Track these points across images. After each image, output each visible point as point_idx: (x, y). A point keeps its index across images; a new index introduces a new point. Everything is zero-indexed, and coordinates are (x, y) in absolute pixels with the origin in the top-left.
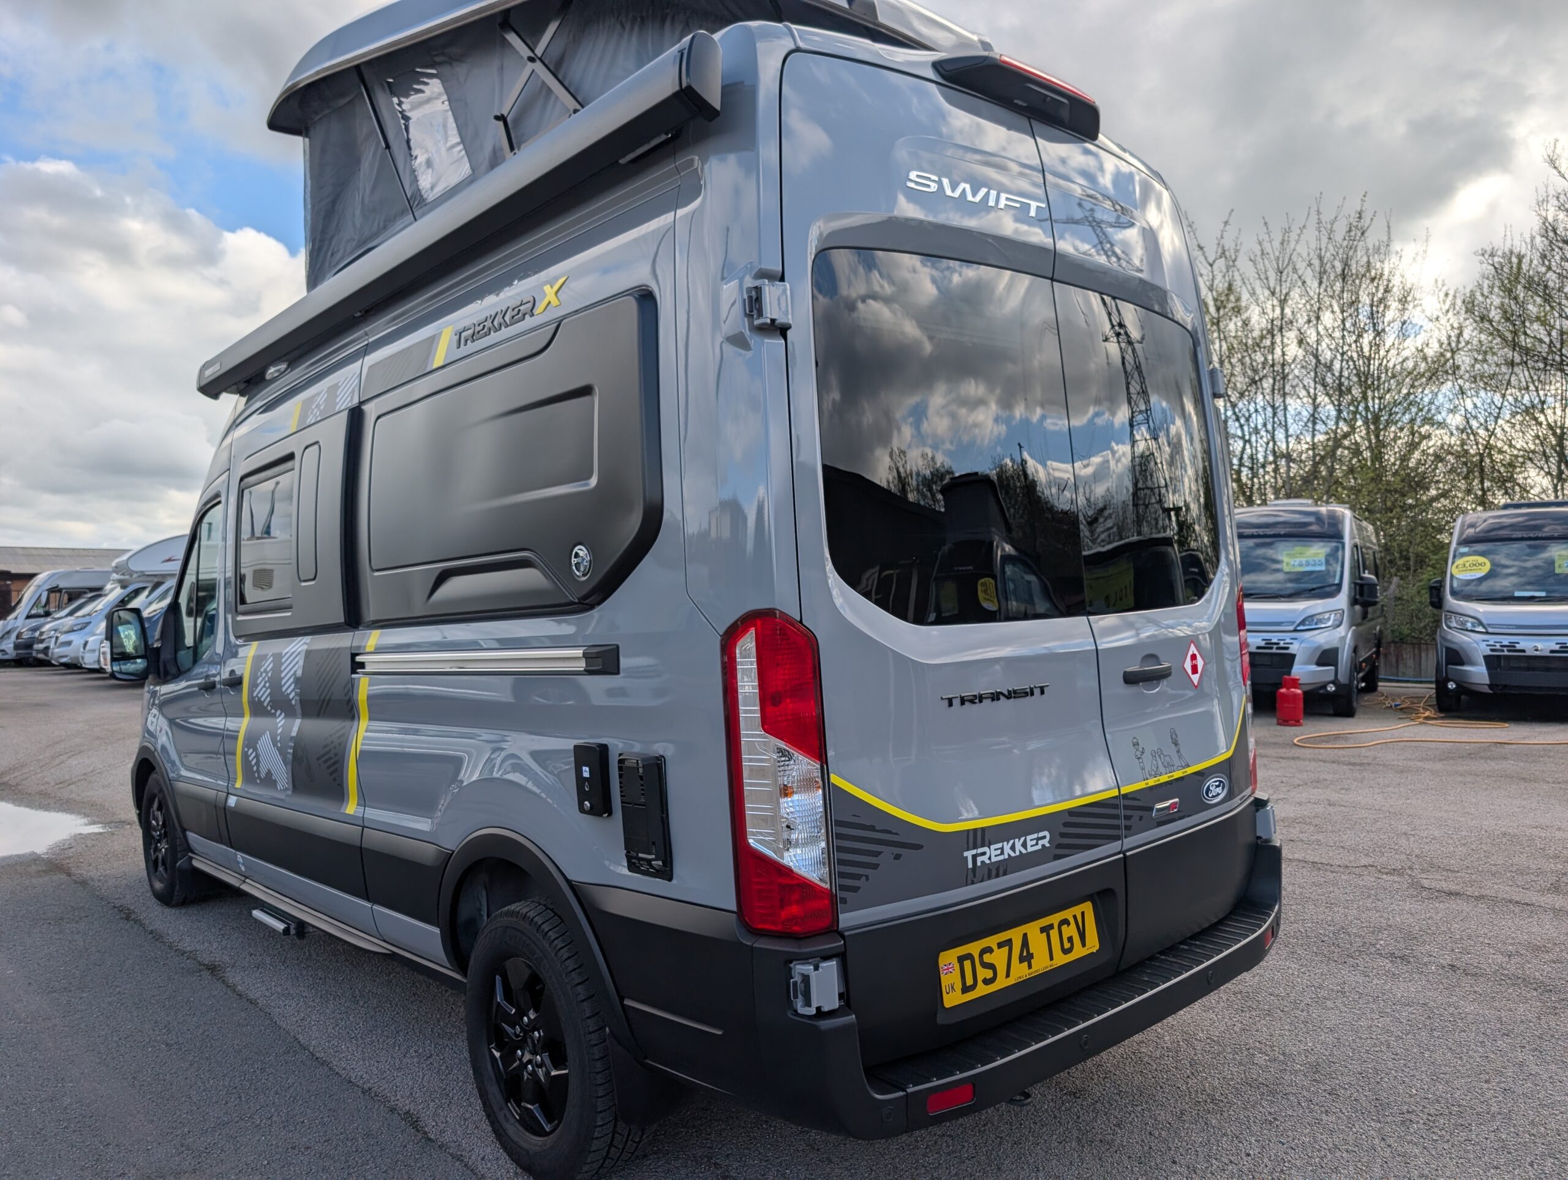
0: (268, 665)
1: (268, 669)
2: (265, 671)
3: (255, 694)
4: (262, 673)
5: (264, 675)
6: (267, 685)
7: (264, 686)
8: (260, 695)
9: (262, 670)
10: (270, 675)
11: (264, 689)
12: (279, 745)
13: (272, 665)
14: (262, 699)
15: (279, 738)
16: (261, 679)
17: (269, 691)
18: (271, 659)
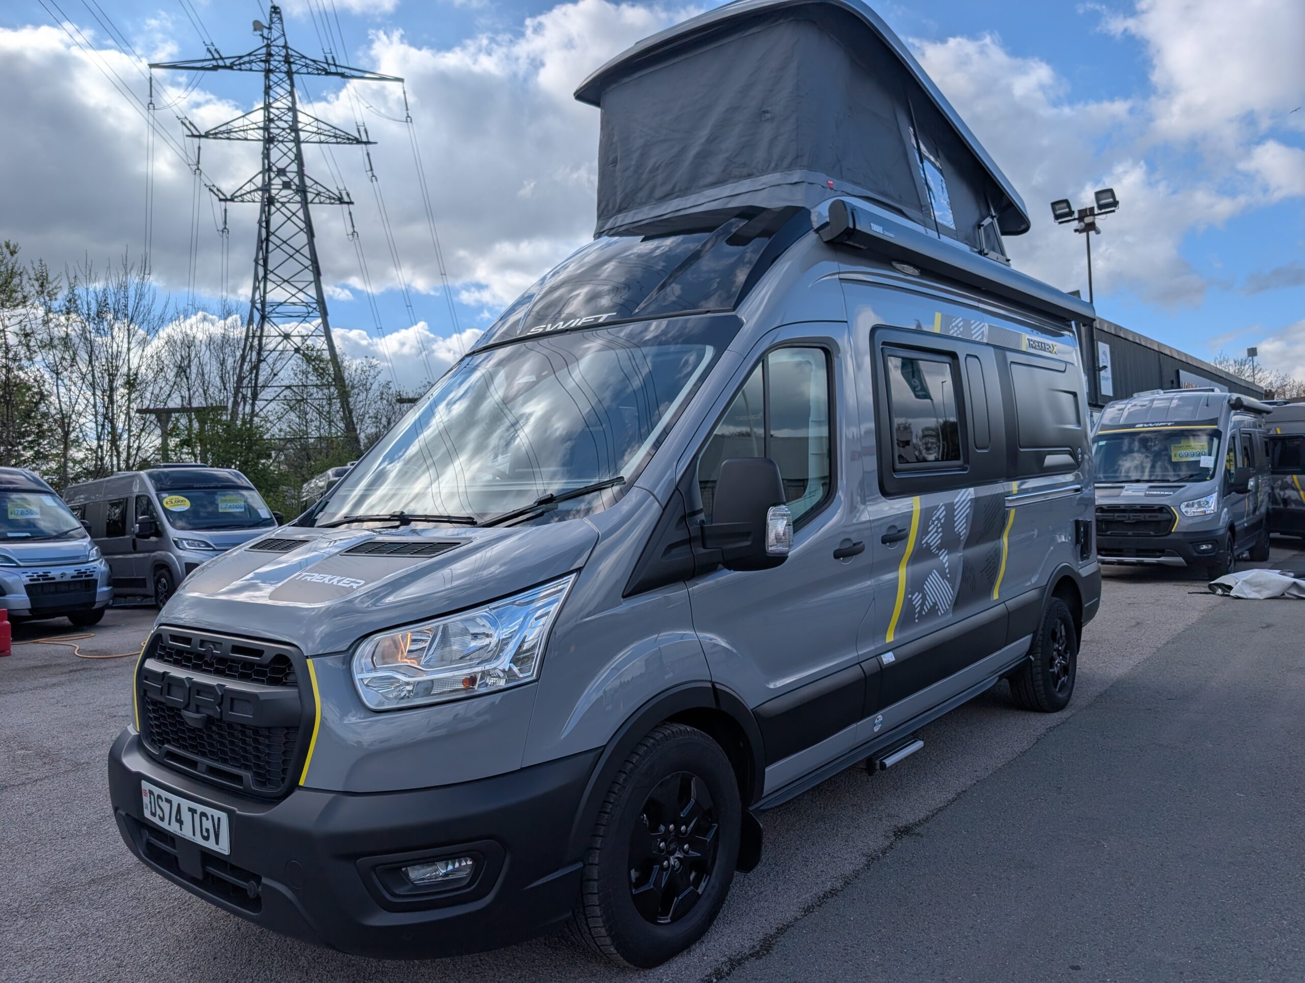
0: (941, 513)
1: (941, 517)
2: (938, 519)
3: (923, 542)
4: (933, 522)
5: (936, 522)
6: (940, 530)
7: (936, 532)
8: (929, 541)
9: (934, 519)
10: (942, 521)
11: (936, 534)
12: (948, 576)
13: (944, 513)
14: (931, 544)
15: (947, 571)
16: (933, 526)
17: (941, 534)
18: (943, 508)
